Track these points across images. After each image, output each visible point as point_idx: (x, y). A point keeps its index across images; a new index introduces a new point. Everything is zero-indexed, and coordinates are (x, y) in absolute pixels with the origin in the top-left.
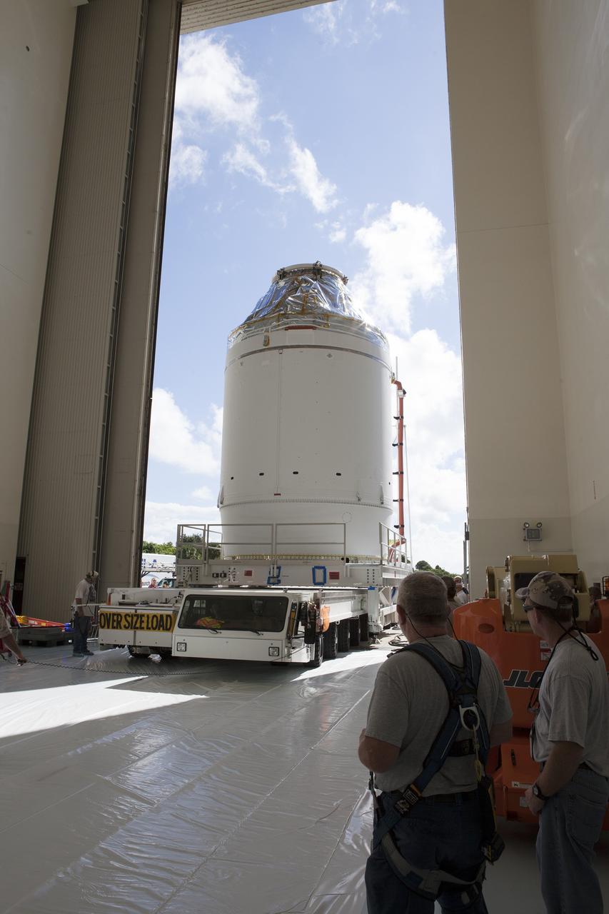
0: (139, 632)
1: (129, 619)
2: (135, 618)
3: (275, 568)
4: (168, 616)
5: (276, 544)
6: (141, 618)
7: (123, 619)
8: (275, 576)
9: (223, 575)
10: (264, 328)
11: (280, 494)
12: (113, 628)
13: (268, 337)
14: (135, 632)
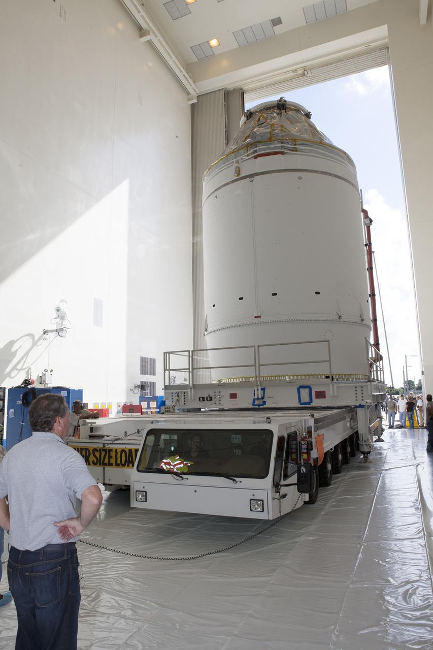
0: (108, 469)
1: (97, 454)
2: (103, 453)
3: (260, 390)
4: (136, 450)
5: (260, 365)
6: (109, 454)
7: (91, 454)
8: (260, 397)
9: (209, 399)
10: (235, 160)
11: (260, 317)
13: (239, 168)
14: (104, 469)
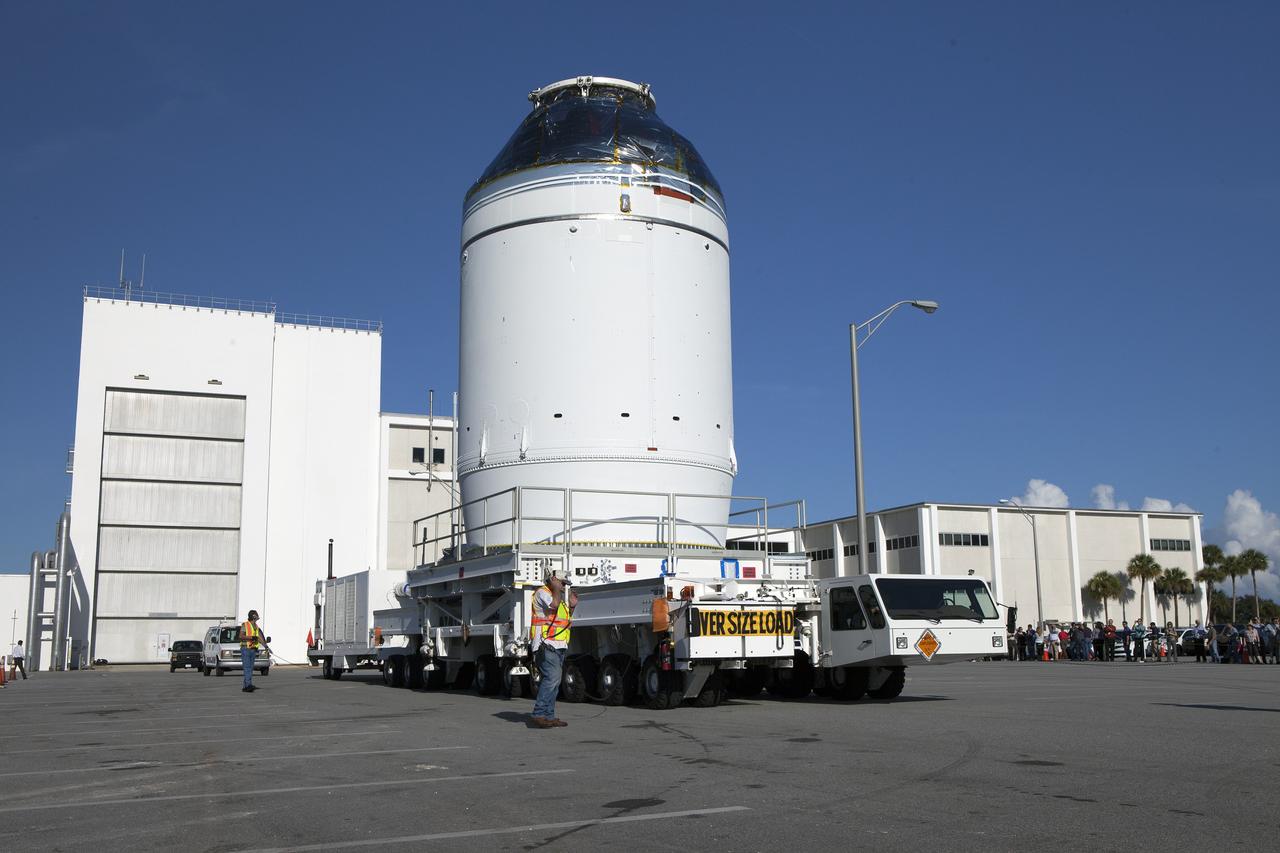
0: (748, 638)
1: (735, 620)
4: (787, 613)
6: (751, 618)
7: (726, 620)
9: (593, 571)
10: (618, 175)
12: (712, 633)
13: (628, 197)
14: (743, 638)
